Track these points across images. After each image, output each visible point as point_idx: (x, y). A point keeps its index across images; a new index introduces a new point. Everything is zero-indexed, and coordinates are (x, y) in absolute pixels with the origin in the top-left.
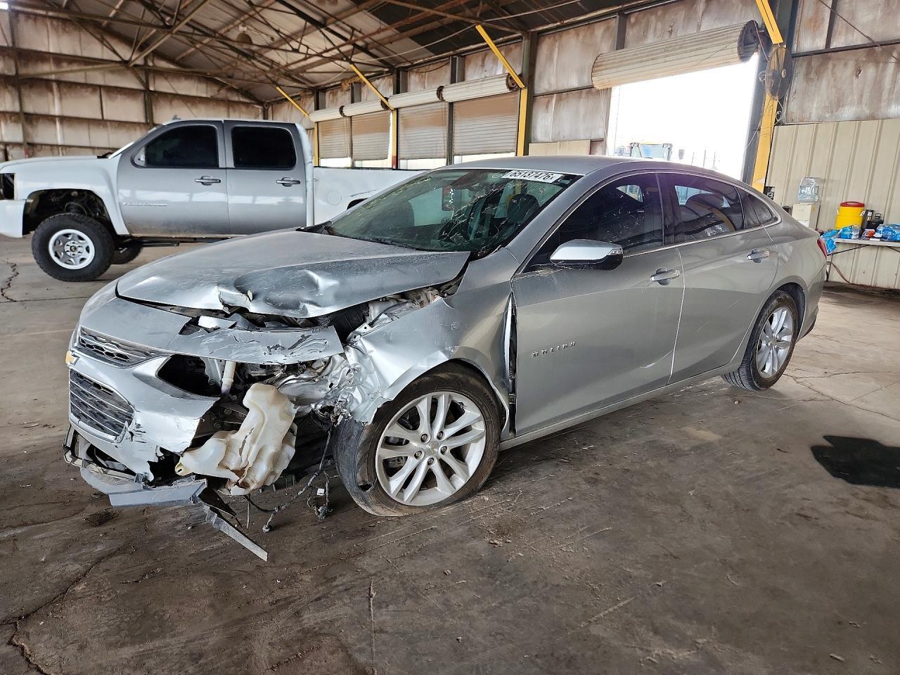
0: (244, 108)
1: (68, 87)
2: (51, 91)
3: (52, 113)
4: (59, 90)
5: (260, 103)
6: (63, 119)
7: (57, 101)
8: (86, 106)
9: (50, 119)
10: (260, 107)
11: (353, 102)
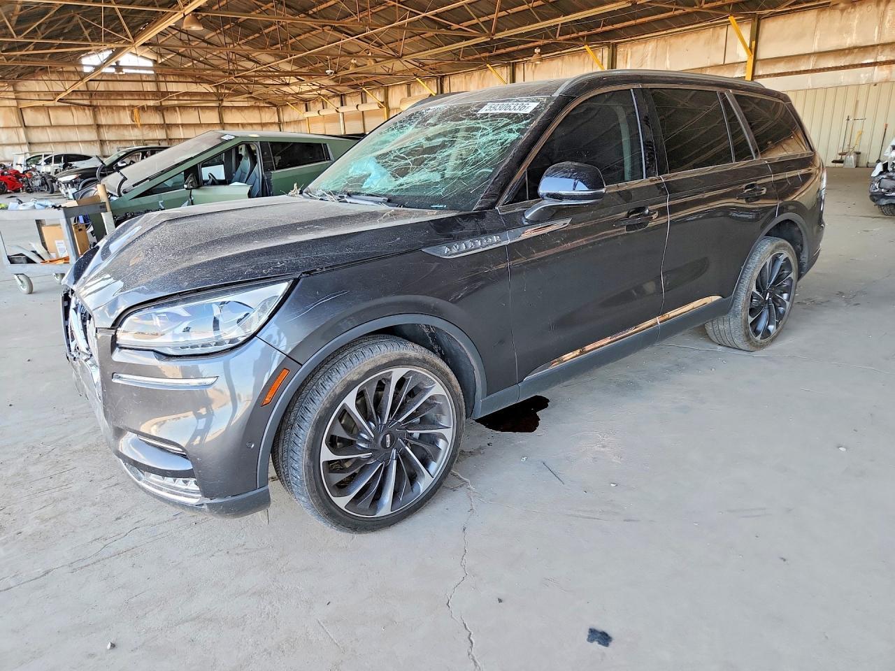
0: (267, 110)
1: (183, 108)
2: (176, 111)
3: (178, 123)
4: (180, 110)
5: (275, 106)
6: (183, 125)
7: (179, 116)
8: (191, 117)
9: (177, 125)
10: (275, 108)
11: (307, 111)
